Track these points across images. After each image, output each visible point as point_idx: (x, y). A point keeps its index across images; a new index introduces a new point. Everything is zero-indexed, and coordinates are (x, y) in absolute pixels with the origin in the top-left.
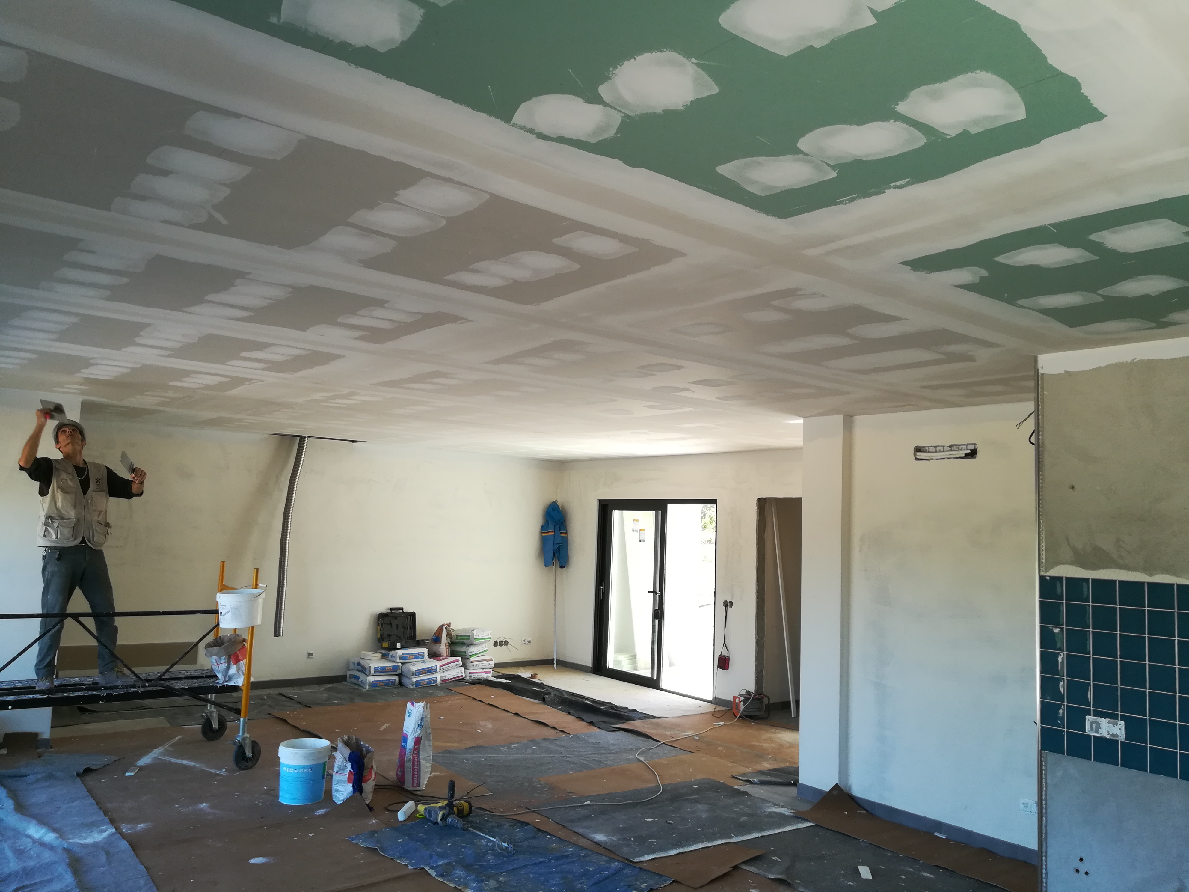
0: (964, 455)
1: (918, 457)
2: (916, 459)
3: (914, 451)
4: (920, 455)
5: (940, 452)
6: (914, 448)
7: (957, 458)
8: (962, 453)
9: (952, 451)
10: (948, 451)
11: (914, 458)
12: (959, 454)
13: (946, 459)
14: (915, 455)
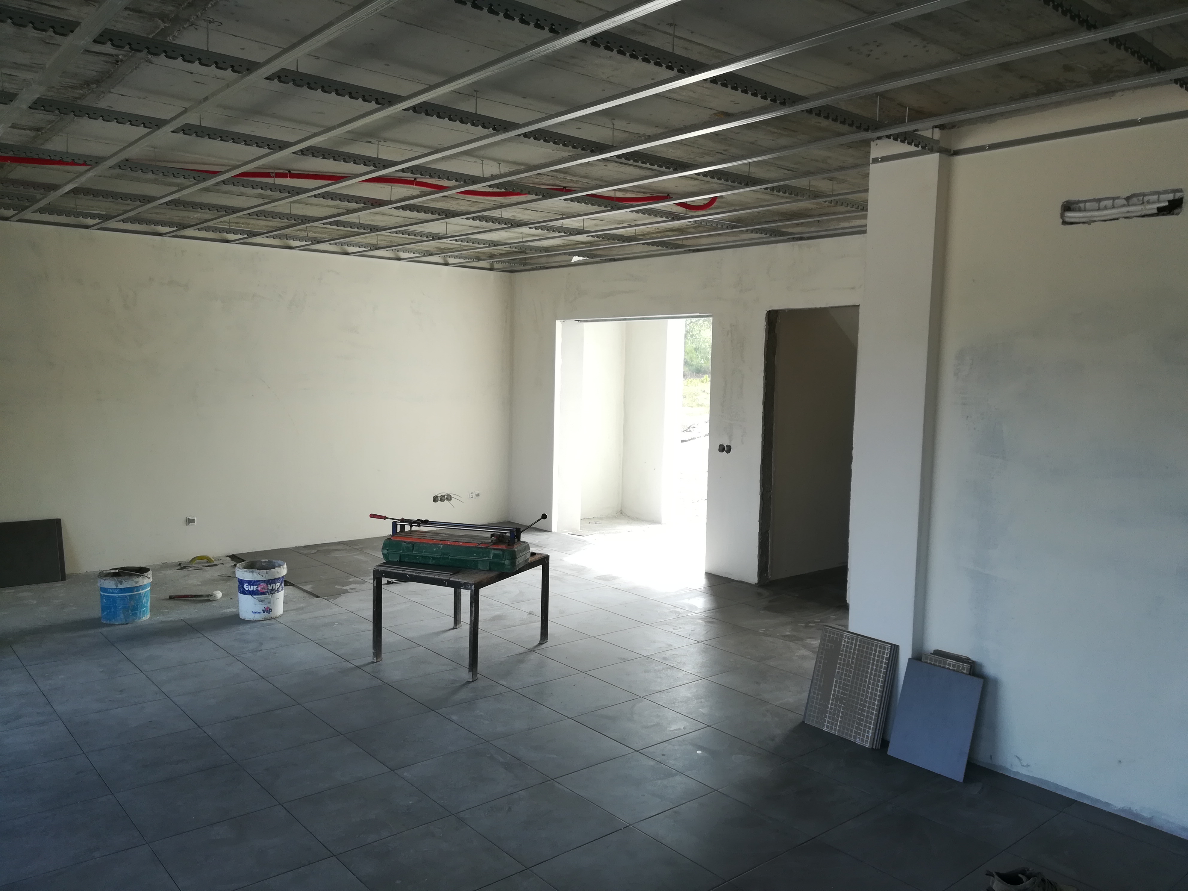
0: (1155, 211)
1: (1068, 220)
2: (1064, 223)
3: (1062, 210)
4: (1070, 215)
5: (1106, 208)
6: (1062, 205)
7: (1143, 216)
8: (1152, 208)
9: (1128, 205)
10: (1123, 206)
11: (1061, 221)
12: (1146, 209)
13: (1121, 219)
14: (1062, 216)
